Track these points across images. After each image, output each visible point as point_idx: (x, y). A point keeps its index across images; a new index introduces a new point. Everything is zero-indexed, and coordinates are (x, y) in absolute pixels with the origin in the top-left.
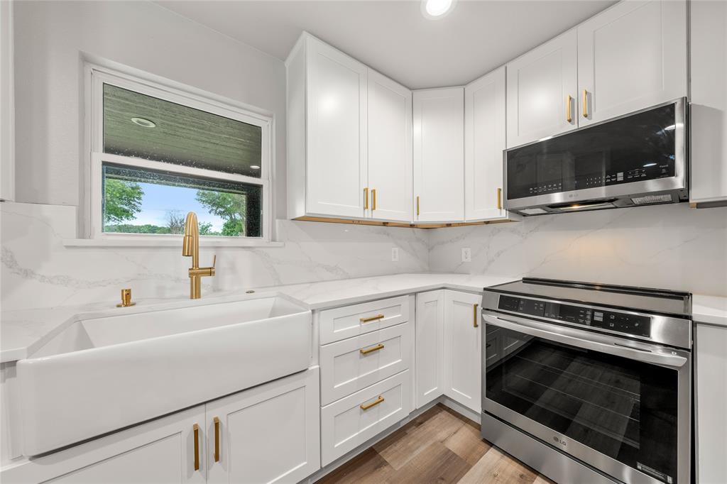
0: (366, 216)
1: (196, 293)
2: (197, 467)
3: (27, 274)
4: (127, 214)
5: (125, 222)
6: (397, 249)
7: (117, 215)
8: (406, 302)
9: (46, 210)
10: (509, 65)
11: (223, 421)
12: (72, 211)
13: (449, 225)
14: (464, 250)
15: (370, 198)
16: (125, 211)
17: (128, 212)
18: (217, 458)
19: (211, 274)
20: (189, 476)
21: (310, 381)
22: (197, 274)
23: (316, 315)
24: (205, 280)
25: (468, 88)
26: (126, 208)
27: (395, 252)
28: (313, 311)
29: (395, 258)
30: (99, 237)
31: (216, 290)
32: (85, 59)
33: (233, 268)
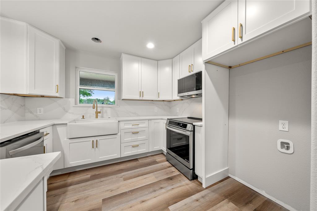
0: (141, 99)
1: (97, 117)
2: (93, 147)
3: (67, 112)
4: (90, 95)
5: (89, 98)
6: (157, 108)
7: (86, 95)
8: (147, 122)
9: (70, 99)
10: (181, 54)
11: (98, 140)
12: (74, 99)
13: (175, 100)
14: (177, 108)
15: (141, 94)
16: (89, 94)
17: (90, 94)
18: (97, 147)
19: (100, 113)
20: (92, 149)
21: (118, 136)
22: (97, 113)
23: (120, 123)
24: (99, 114)
25: (173, 59)
26: (90, 93)
27: (156, 109)
28: (119, 121)
29: (156, 110)
30: (79, 104)
31: (102, 117)
32: (76, 67)
33: (106, 112)
